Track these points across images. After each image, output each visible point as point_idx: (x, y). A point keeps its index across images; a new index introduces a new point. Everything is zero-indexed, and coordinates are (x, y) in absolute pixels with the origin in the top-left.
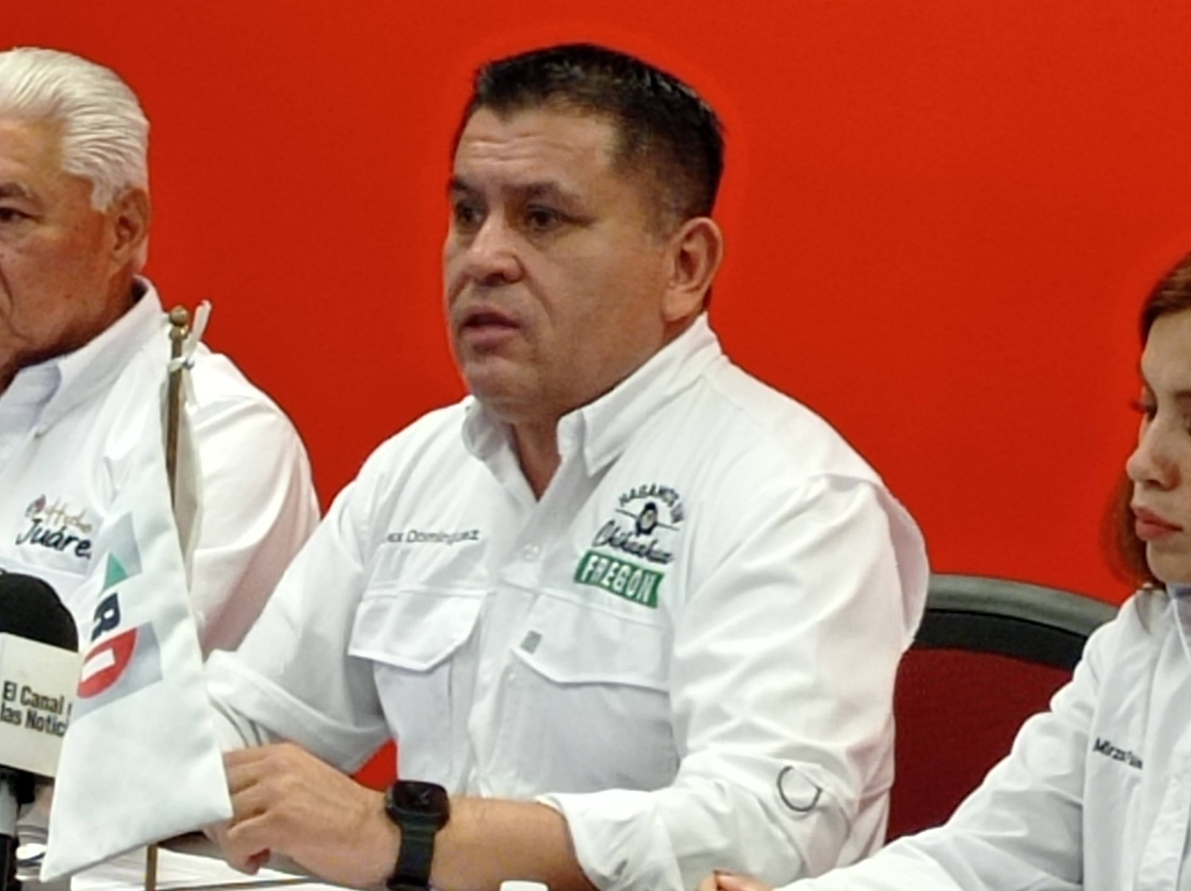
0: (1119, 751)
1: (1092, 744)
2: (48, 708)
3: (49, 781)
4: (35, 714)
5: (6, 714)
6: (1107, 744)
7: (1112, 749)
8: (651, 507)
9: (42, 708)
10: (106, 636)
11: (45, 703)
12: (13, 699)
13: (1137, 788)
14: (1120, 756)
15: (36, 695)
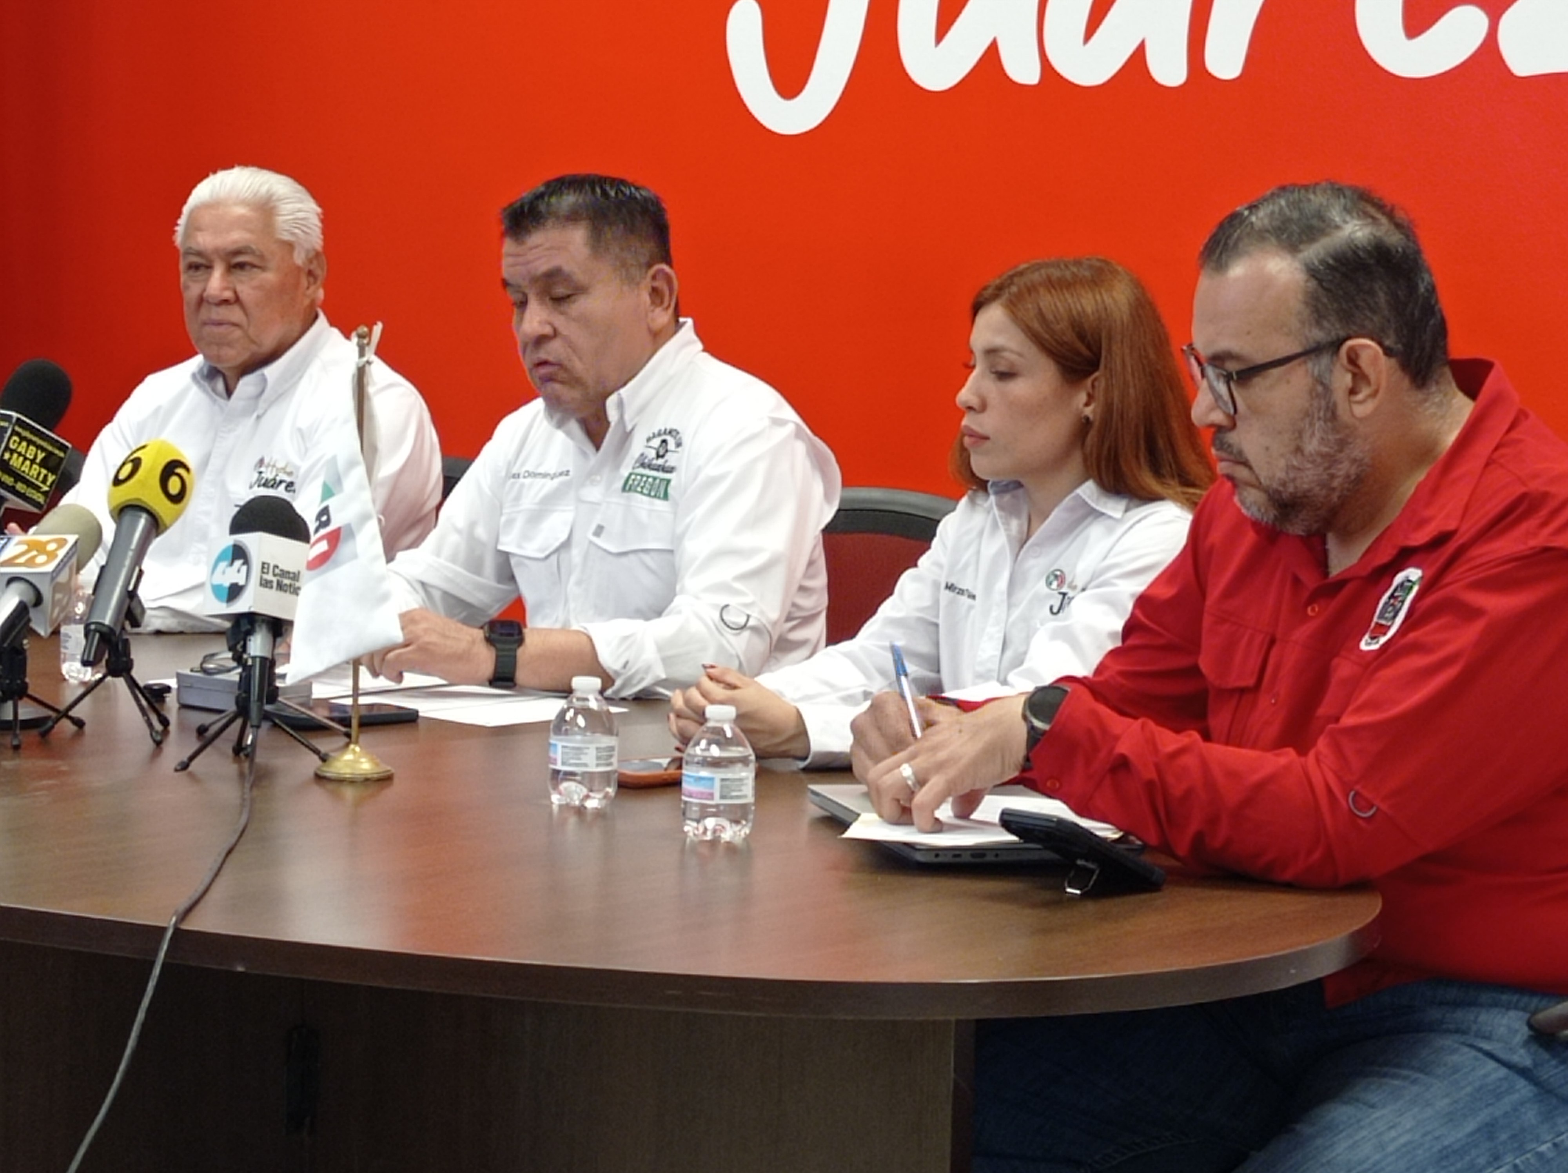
0: (960, 589)
1: (943, 585)
2: (289, 578)
3: (290, 623)
4: (282, 582)
5: (263, 582)
6: (952, 585)
7: (956, 588)
8: (663, 443)
9: (286, 578)
10: (323, 532)
11: (288, 575)
12: (268, 573)
13: (973, 612)
14: (961, 592)
15: (281, 570)
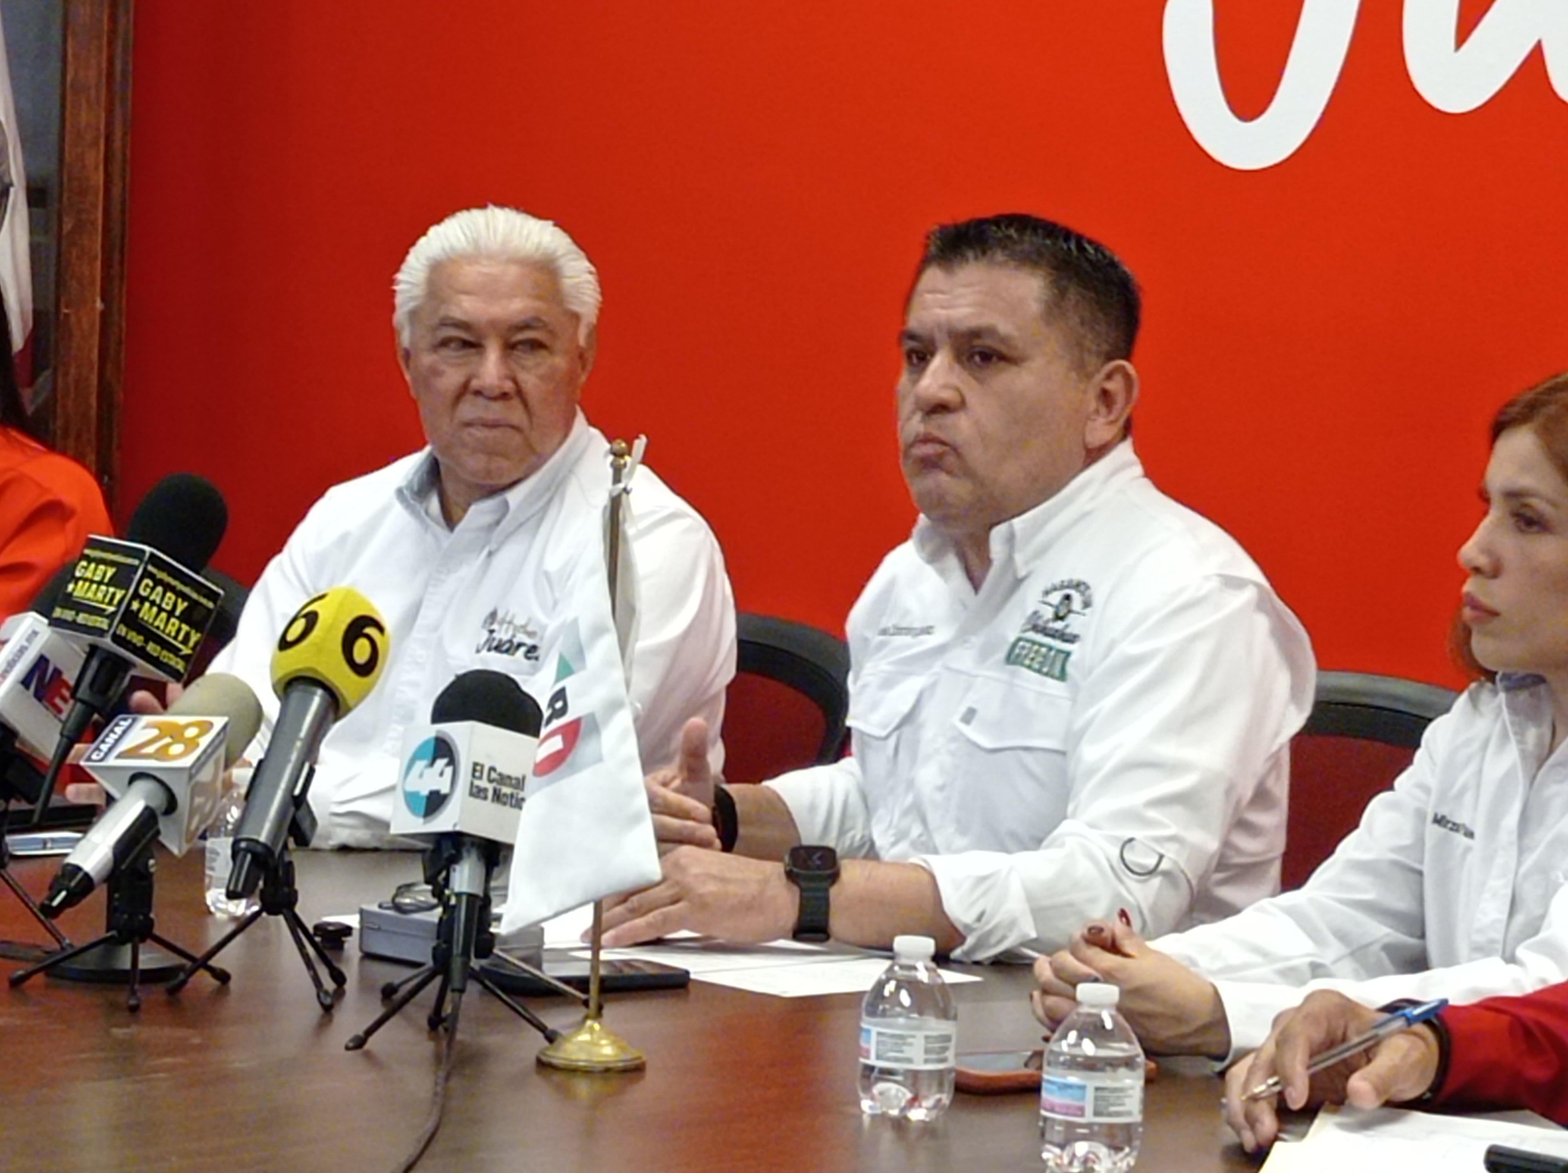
0: (1454, 824)
1: (1430, 818)
2: (511, 786)
3: (510, 848)
4: (500, 790)
5: (475, 790)
6: (1443, 817)
7: (1448, 822)
8: (1068, 597)
9: (505, 785)
10: (559, 721)
11: (508, 781)
12: (481, 778)
13: (1470, 857)
14: (1455, 827)
15: (500, 775)
